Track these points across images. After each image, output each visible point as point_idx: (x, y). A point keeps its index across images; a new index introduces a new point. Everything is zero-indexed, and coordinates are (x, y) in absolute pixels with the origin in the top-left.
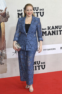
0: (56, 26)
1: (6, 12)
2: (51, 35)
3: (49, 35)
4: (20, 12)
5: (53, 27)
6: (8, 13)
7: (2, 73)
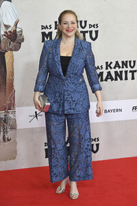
0: (123, 62)
1: (18, 30)
2: (112, 79)
3: (109, 80)
4: (47, 31)
5: (117, 62)
6: (21, 31)
7: (6, 160)
